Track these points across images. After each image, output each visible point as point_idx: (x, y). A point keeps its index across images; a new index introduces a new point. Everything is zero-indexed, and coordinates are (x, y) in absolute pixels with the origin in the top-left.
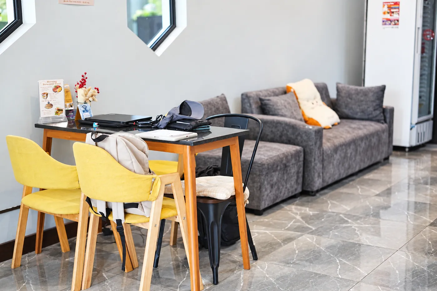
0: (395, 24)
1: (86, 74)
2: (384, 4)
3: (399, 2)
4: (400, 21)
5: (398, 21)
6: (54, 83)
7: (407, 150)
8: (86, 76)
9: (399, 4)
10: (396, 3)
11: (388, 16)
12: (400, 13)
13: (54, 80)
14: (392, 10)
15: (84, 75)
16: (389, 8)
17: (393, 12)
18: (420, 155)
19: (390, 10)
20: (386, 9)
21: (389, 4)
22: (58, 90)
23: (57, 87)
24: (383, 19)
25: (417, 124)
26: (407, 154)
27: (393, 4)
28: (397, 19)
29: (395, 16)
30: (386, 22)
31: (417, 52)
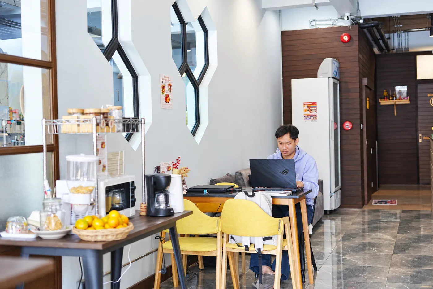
0: (314, 119)
1: (179, 158)
2: (305, 104)
3: (316, 103)
4: (317, 116)
5: (316, 116)
6: (167, 164)
7: (328, 213)
8: (180, 159)
9: (316, 104)
10: (314, 103)
11: (308, 113)
12: (317, 110)
13: (167, 162)
14: (311, 109)
15: (178, 159)
16: (309, 107)
17: (312, 110)
18: (337, 216)
19: (309, 108)
20: (306, 107)
21: (308, 104)
22: (169, 169)
23: (169, 167)
24: (304, 115)
25: (334, 192)
26: (328, 216)
27: (311, 104)
28: (316, 115)
29: (314, 113)
30: (307, 117)
31: (331, 139)
